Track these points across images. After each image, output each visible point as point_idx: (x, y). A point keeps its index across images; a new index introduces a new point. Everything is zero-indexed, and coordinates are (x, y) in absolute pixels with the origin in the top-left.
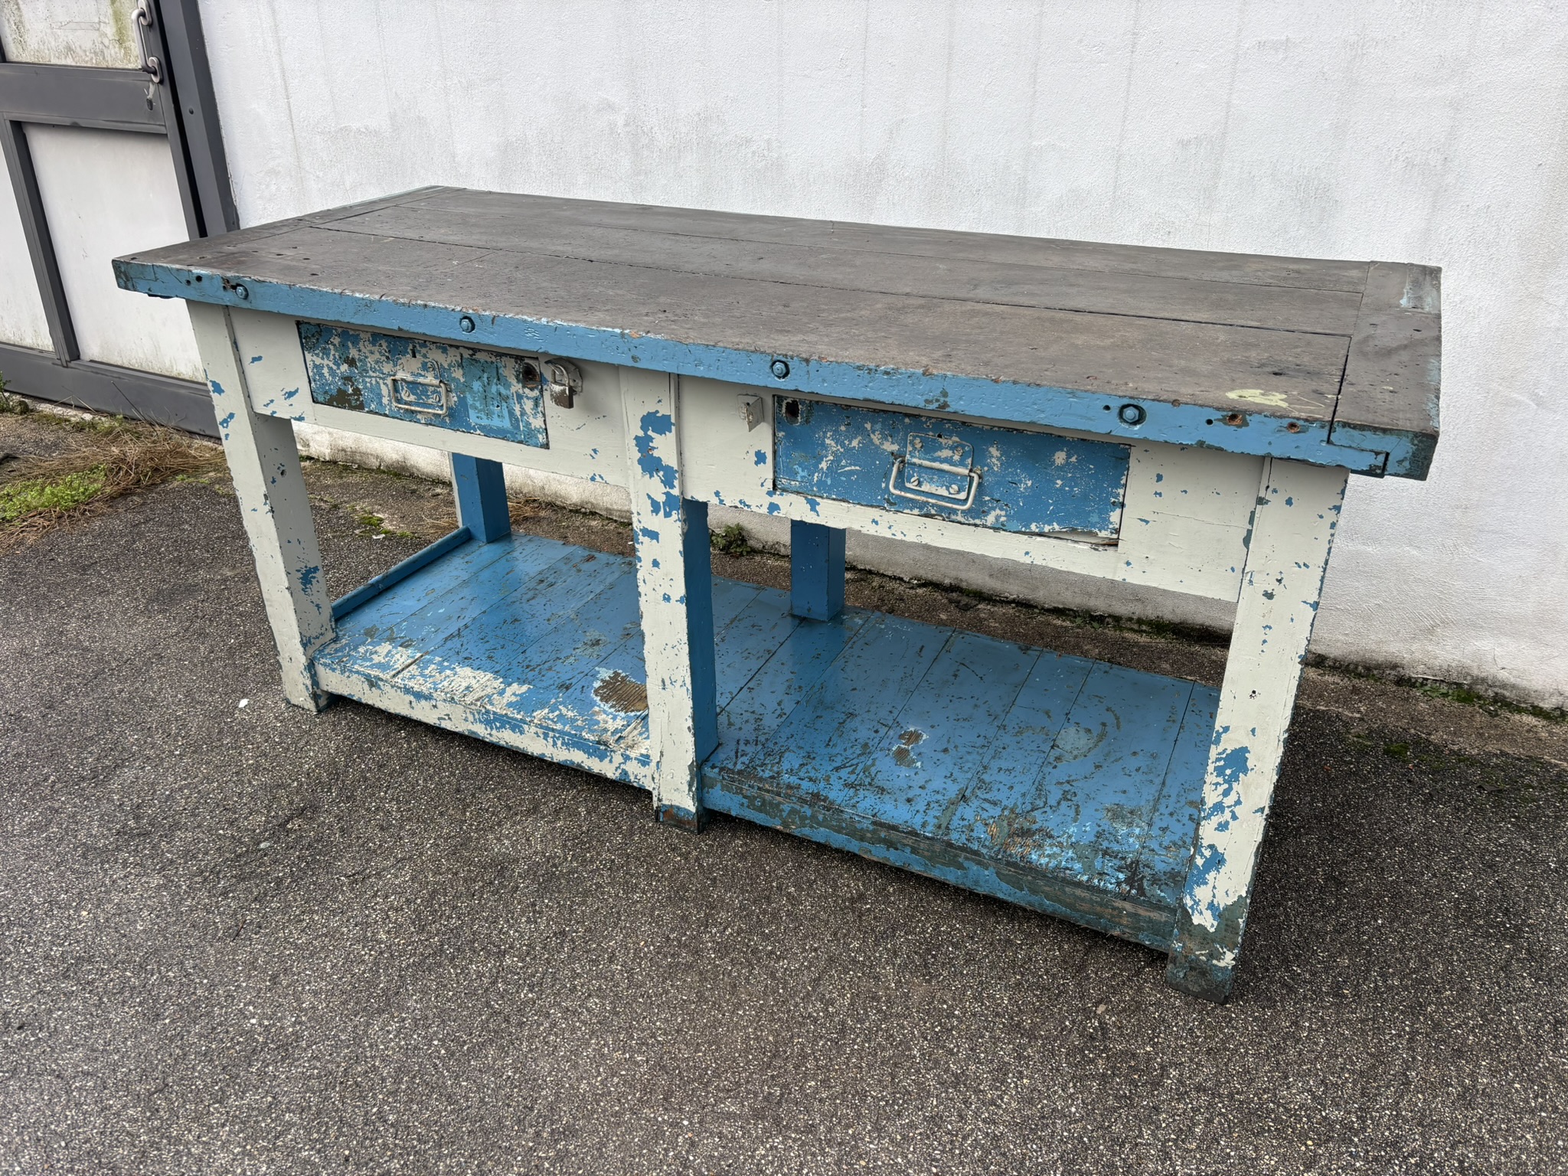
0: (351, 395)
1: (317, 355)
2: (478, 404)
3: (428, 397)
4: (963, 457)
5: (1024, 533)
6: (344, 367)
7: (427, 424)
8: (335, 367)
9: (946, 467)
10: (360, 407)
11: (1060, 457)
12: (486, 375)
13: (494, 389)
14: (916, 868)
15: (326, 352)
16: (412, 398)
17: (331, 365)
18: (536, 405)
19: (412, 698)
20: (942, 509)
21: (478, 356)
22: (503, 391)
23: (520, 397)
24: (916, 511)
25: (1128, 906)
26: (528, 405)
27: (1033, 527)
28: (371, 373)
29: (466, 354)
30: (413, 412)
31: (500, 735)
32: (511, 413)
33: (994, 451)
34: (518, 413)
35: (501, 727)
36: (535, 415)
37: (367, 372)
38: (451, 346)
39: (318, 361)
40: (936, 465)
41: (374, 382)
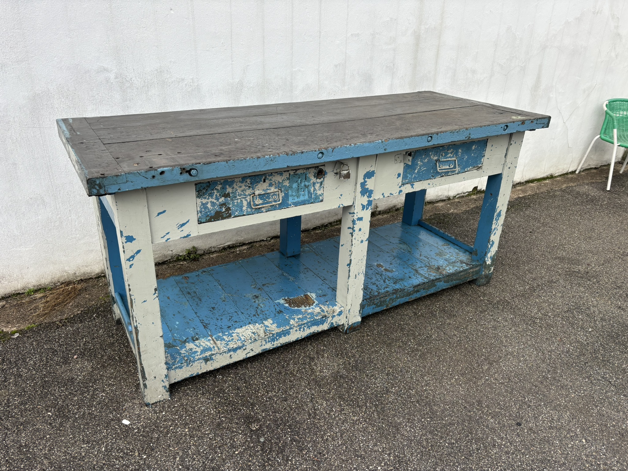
0: (224, 212)
1: (205, 198)
2: (294, 194)
3: (269, 198)
4: (453, 155)
5: (463, 172)
6: (222, 200)
7: (266, 212)
8: (215, 201)
9: (450, 159)
10: (229, 216)
11: (473, 147)
12: (300, 179)
13: (303, 184)
14: (424, 294)
15: (211, 195)
16: (261, 202)
17: (214, 200)
18: (321, 185)
19: (232, 353)
20: (445, 172)
21: (298, 172)
22: (307, 184)
23: (314, 184)
24: (439, 176)
25: (472, 270)
26: (317, 186)
27: (466, 170)
28: (238, 197)
29: (292, 173)
30: (259, 208)
31: (278, 342)
32: (309, 192)
33: (460, 151)
34: (312, 191)
35: (279, 338)
36: (320, 190)
37: (236, 197)
38: (285, 171)
39: (204, 201)
40: (447, 159)
41: (239, 201)
